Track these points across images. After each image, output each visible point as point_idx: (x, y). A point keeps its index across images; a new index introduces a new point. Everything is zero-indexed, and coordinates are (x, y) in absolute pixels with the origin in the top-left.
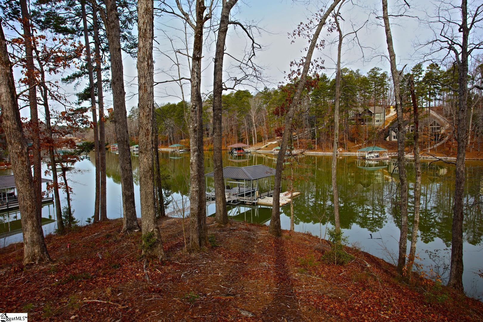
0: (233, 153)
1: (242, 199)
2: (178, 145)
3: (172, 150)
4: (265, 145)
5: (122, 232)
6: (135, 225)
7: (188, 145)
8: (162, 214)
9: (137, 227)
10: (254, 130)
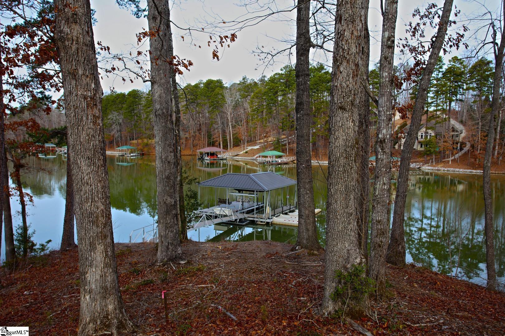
0: (203, 159)
2: (129, 147)
3: (121, 153)
4: (244, 150)
5: (159, 265)
6: (179, 254)
7: (142, 148)
8: (184, 236)
9: (184, 257)
10: (230, 131)
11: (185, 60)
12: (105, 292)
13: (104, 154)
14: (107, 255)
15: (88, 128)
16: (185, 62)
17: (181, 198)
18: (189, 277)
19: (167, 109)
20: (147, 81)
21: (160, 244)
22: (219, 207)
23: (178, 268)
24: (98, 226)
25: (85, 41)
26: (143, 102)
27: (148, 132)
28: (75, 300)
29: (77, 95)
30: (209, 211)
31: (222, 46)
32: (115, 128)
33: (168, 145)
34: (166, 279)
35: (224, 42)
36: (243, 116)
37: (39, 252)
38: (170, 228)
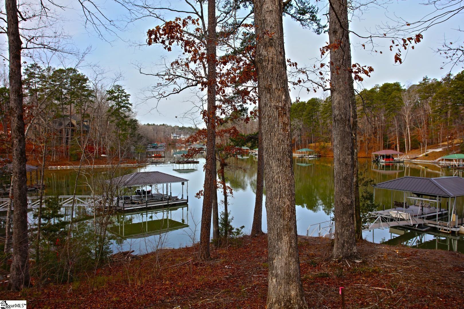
0: (379, 162)
1: (431, 224)
2: (307, 149)
3: (300, 155)
4: (424, 152)
5: (335, 261)
6: (355, 253)
7: (319, 151)
8: (359, 236)
9: (359, 256)
10: (408, 134)
11: (365, 66)
12: (288, 279)
13: (291, 156)
14: (291, 246)
15: (279, 134)
16: (366, 69)
17: (357, 198)
18: (365, 277)
19: (346, 115)
20: (327, 89)
21: (336, 241)
22: (395, 210)
23: (354, 266)
24: (284, 219)
25: (278, 60)
26: (321, 109)
27: (325, 136)
28: (262, 280)
29: (270, 107)
30: (384, 213)
31: (405, 48)
32: (296, 133)
33: (346, 148)
34: (341, 275)
35: (407, 44)
36: (423, 118)
37: (236, 235)
38: (346, 226)
